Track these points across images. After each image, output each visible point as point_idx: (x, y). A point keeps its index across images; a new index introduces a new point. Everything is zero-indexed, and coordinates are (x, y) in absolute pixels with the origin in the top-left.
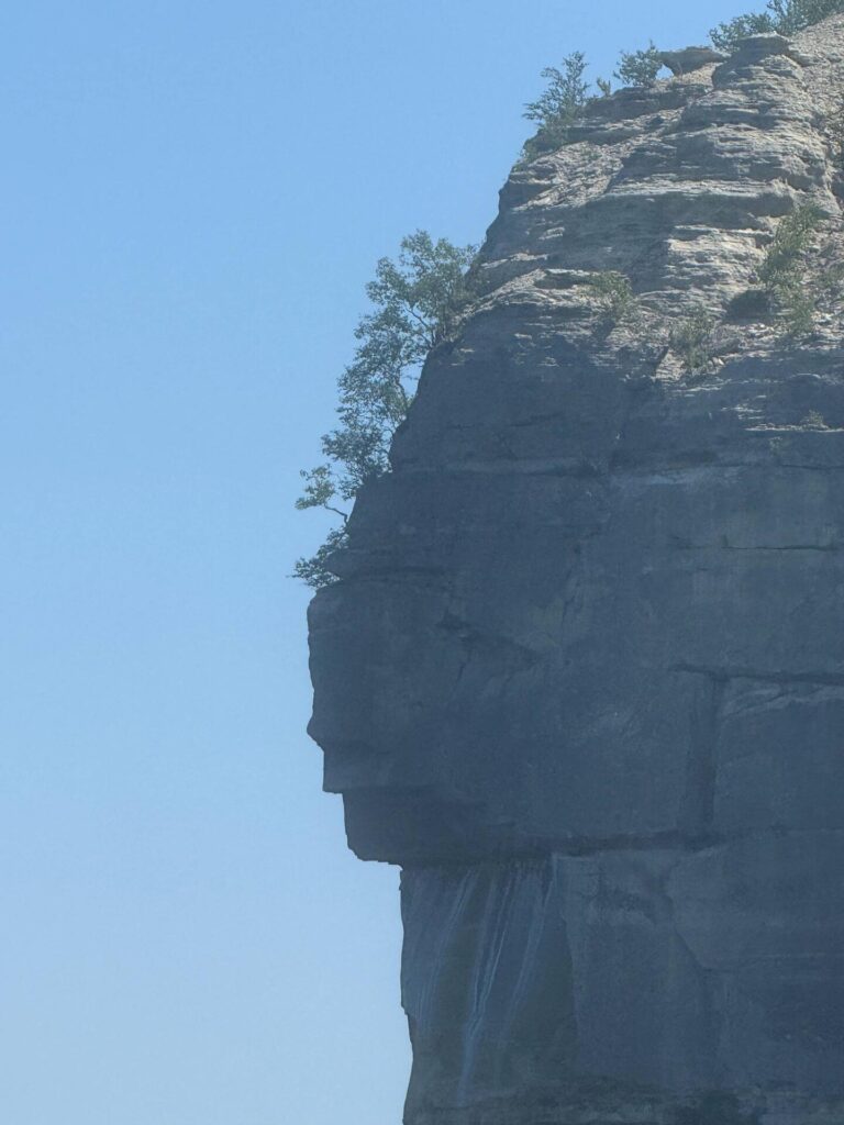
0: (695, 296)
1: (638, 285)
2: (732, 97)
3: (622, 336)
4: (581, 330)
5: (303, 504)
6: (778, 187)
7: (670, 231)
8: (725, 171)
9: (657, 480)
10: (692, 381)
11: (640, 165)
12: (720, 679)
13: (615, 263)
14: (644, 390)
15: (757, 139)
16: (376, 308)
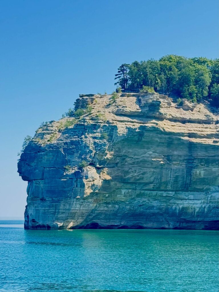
0: (45, 140)
1: (41, 139)
2: (50, 125)
3: (39, 143)
4: (36, 142)
5: (18, 155)
6: (53, 132)
7: (44, 135)
8: (49, 130)
9: (41, 153)
10: (44, 146)
11: (43, 130)
12: (44, 168)
13: (40, 137)
14: (40, 147)
15: (51, 128)
16: (25, 141)
